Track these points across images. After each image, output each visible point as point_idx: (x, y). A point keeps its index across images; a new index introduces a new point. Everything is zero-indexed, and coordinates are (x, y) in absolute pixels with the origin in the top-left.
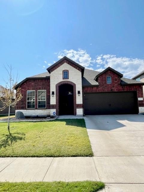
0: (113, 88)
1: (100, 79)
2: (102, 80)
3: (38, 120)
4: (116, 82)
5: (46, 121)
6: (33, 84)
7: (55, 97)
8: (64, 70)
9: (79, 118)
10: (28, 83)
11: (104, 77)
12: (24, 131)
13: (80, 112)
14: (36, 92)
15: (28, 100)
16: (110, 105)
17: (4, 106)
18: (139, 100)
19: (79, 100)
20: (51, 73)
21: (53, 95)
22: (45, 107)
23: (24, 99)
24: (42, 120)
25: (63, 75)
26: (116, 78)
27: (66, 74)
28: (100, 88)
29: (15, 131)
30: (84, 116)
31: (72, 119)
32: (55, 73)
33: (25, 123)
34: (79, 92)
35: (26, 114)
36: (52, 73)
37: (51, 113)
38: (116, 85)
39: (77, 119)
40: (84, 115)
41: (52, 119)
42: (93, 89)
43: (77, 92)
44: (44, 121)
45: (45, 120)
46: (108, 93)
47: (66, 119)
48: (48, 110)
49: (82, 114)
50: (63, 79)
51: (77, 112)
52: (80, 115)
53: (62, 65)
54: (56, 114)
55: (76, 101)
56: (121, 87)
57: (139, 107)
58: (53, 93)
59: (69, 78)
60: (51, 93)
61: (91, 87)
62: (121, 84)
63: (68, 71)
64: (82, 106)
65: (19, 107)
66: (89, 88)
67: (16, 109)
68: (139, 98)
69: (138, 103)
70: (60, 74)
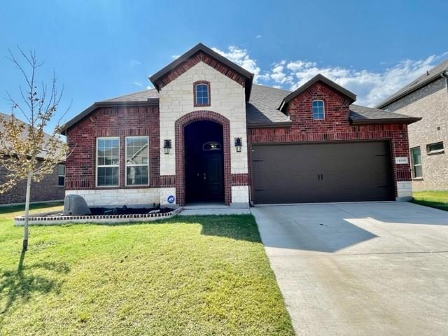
0: (329, 132)
1: (295, 107)
2: (300, 110)
3: (124, 220)
4: (338, 114)
5: (145, 223)
6: (112, 120)
7: (174, 156)
8: (198, 82)
9: (239, 212)
10: (98, 118)
11: (305, 101)
12: (69, 258)
13: (240, 194)
14: (123, 142)
15: (99, 164)
16: (320, 177)
17: (13, 178)
18: (397, 163)
19: (239, 162)
20: (162, 89)
21: (166, 150)
22: (147, 183)
23: (89, 161)
24: (135, 219)
25: (195, 95)
26: (338, 104)
27: (202, 92)
28: (295, 132)
29: (42, 256)
30: (251, 206)
31: (221, 216)
32: (172, 90)
33: (84, 227)
34: (238, 142)
35: (94, 201)
36: (164, 89)
37: (161, 198)
38: (337, 123)
39: (233, 216)
40: (252, 203)
41: (164, 217)
42: (277, 133)
43: (233, 142)
44: (141, 223)
45: (144, 219)
46: (315, 144)
47: (204, 216)
48: (155, 189)
49: (248, 201)
50: (195, 106)
51: (232, 196)
52: (241, 204)
53: (193, 68)
54: (177, 201)
55: (230, 166)
56: (351, 128)
57: (398, 182)
58: (168, 144)
59: (210, 103)
60: (162, 144)
61: (270, 128)
62: (350, 121)
63: (208, 83)
64: (248, 179)
65: (74, 183)
66: (265, 132)
67: (68, 189)
68: (397, 159)
69: (396, 170)
70: (187, 91)
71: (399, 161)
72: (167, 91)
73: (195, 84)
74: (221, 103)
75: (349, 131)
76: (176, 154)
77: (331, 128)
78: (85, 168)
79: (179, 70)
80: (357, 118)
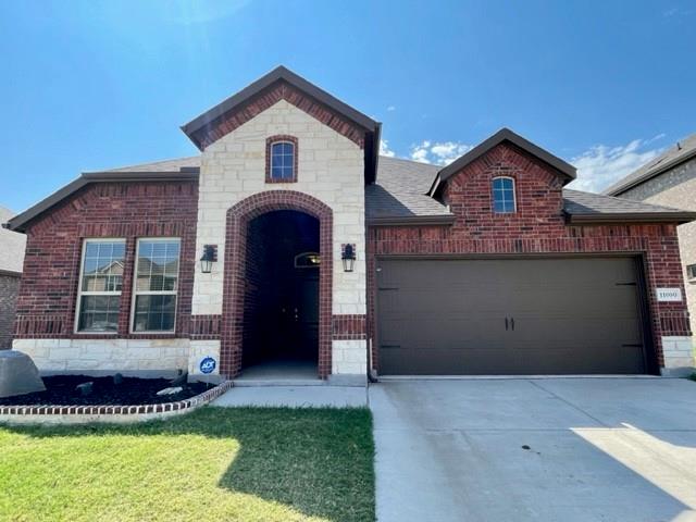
0: (525, 237)
1: (460, 189)
2: (470, 195)
4: (542, 204)
6: (114, 207)
7: (221, 277)
8: (276, 138)
10: (89, 201)
11: (479, 177)
13: (349, 356)
14: (131, 249)
15: (84, 289)
16: (509, 324)
18: (660, 299)
19: (348, 293)
20: (207, 149)
21: (206, 264)
22: (171, 328)
23: (64, 282)
25: (268, 161)
26: (541, 184)
27: (282, 155)
28: (459, 236)
30: (371, 380)
32: (226, 151)
34: (349, 253)
36: (210, 149)
37: (190, 360)
38: (541, 220)
40: (374, 373)
42: (425, 237)
43: (337, 252)
46: (498, 259)
49: (365, 372)
50: (268, 181)
51: (334, 359)
52: (349, 377)
53: (266, 112)
54: (221, 368)
55: (331, 300)
56: (567, 228)
57: (663, 338)
58: (210, 254)
59: (296, 176)
60: (200, 253)
61: (412, 227)
62: (567, 217)
63: (294, 140)
64: (366, 327)
65: (31, 326)
66: (403, 235)
67: (18, 337)
68: (659, 291)
69: (659, 314)
70: (253, 153)
71: (664, 294)
72: (215, 153)
73: (270, 141)
74: (317, 177)
75: (565, 236)
76: (226, 273)
77: (528, 229)
78: (55, 296)
79: (239, 115)
80: (579, 212)
